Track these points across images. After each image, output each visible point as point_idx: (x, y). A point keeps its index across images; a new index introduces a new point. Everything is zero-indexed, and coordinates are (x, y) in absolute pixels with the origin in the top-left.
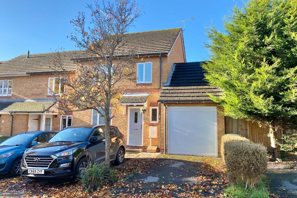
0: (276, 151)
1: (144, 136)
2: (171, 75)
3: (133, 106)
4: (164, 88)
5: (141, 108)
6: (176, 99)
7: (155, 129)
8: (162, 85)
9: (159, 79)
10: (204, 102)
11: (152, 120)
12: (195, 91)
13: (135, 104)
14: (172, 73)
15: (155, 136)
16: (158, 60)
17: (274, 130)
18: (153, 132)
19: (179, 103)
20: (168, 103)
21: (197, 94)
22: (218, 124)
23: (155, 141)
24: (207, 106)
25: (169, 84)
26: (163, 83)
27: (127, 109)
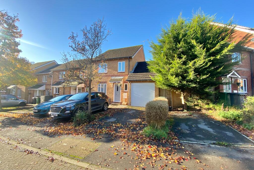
0: (184, 106)
1: (121, 98)
2: (135, 68)
3: (116, 83)
4: (130, 74)
5: (119, 84)
6: (135, 79)
7: (126, 94)
8: (129, 72)
9: (128, 70)
10: (148, 81)
11: (125, 90)
12: (145, 75)
13: (117, 82)
14: (135, 67)
15: (126, 98)
16: (128, 60)
17: (184, 95)
18: (125, 95)
19: (136, 81)
20: (131, 81)
21: (146, 77)
22: (155, 92)
23: (126, 100)
24: (150, 82)
25: (133, 72)
26: (130, 72)
27: (113, 84)
